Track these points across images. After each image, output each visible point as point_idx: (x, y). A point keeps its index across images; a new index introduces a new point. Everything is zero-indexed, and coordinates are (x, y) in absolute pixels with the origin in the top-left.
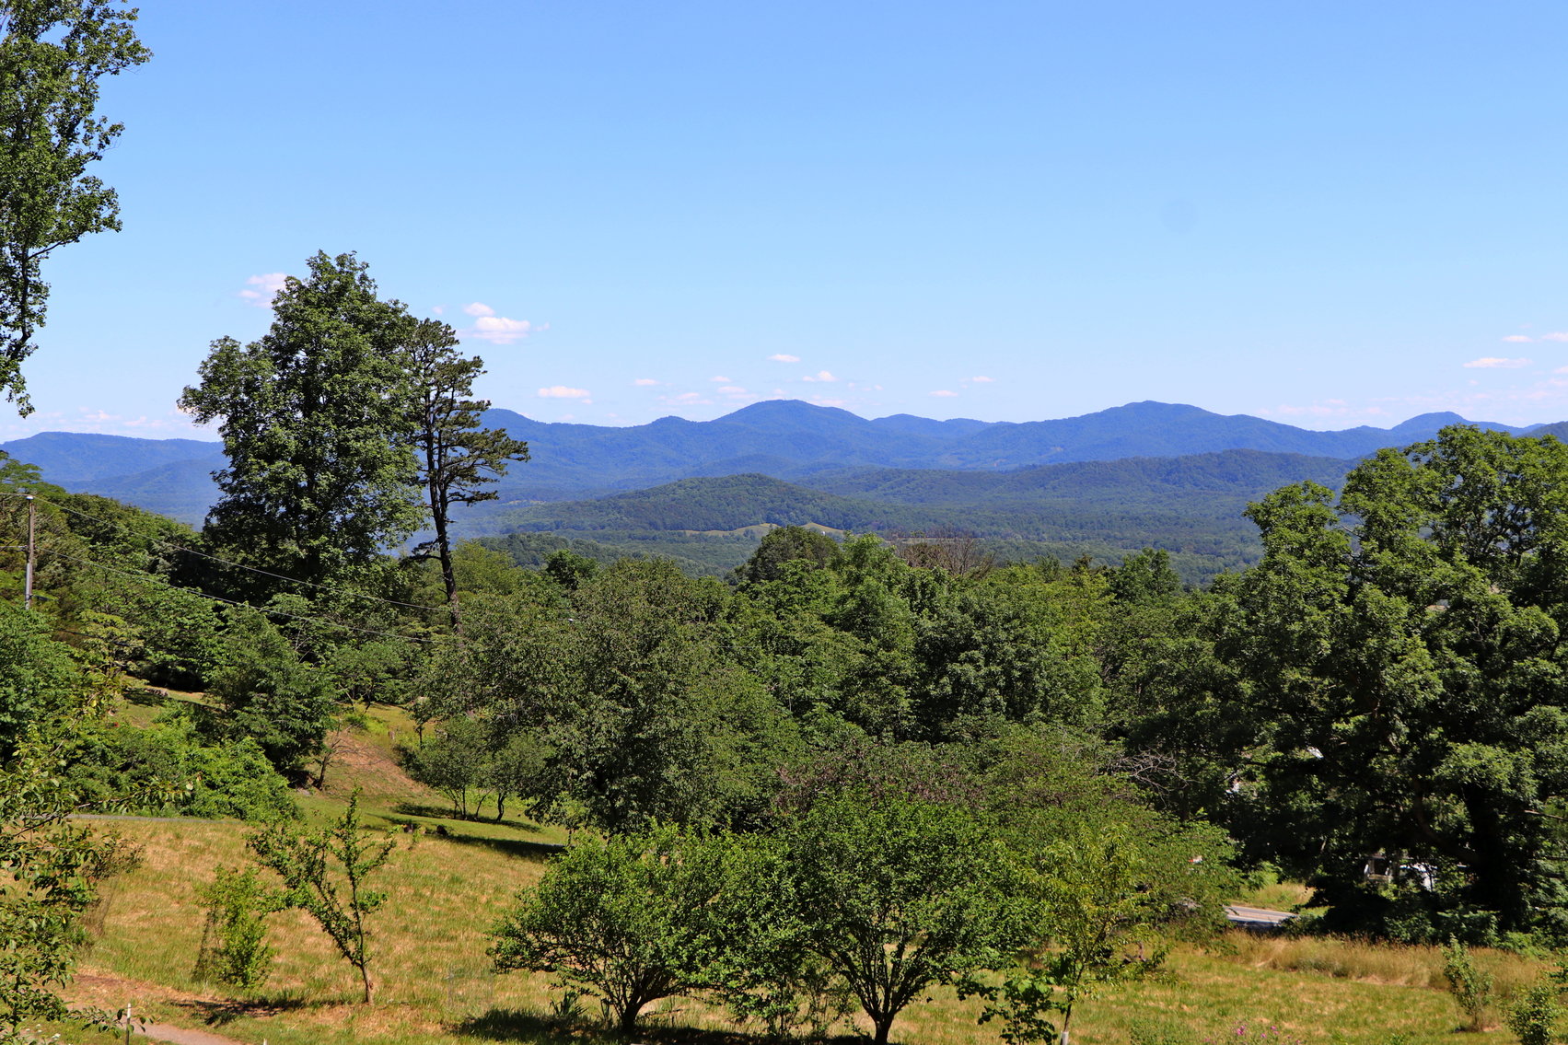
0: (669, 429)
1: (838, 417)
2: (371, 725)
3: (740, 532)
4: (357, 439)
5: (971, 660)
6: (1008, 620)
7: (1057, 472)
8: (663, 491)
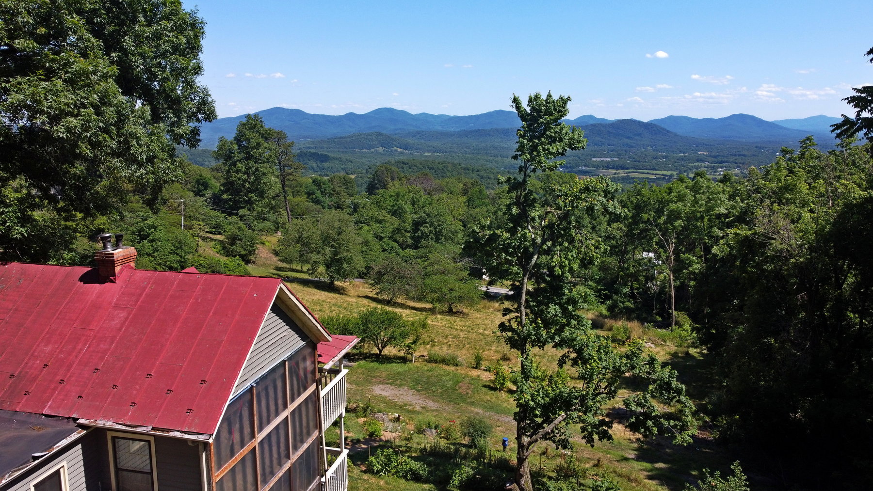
0: (351, 116)
1: (404, 113)
2: (266, 243)
3: (373, 150)
4: (261, 167)
5: (426, 227)
6: (436, 215)
7: (471, 132)
8: (349, 137)
